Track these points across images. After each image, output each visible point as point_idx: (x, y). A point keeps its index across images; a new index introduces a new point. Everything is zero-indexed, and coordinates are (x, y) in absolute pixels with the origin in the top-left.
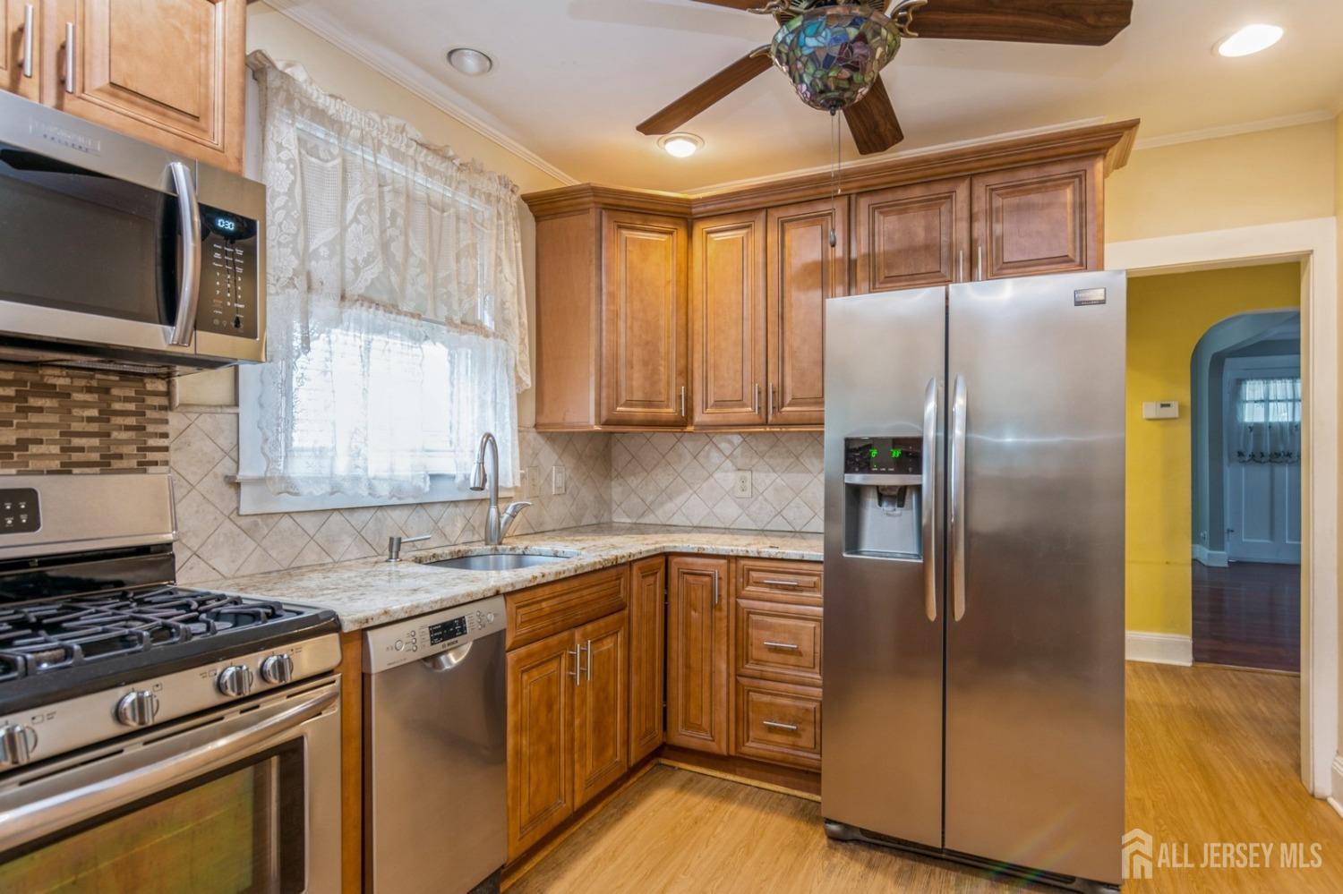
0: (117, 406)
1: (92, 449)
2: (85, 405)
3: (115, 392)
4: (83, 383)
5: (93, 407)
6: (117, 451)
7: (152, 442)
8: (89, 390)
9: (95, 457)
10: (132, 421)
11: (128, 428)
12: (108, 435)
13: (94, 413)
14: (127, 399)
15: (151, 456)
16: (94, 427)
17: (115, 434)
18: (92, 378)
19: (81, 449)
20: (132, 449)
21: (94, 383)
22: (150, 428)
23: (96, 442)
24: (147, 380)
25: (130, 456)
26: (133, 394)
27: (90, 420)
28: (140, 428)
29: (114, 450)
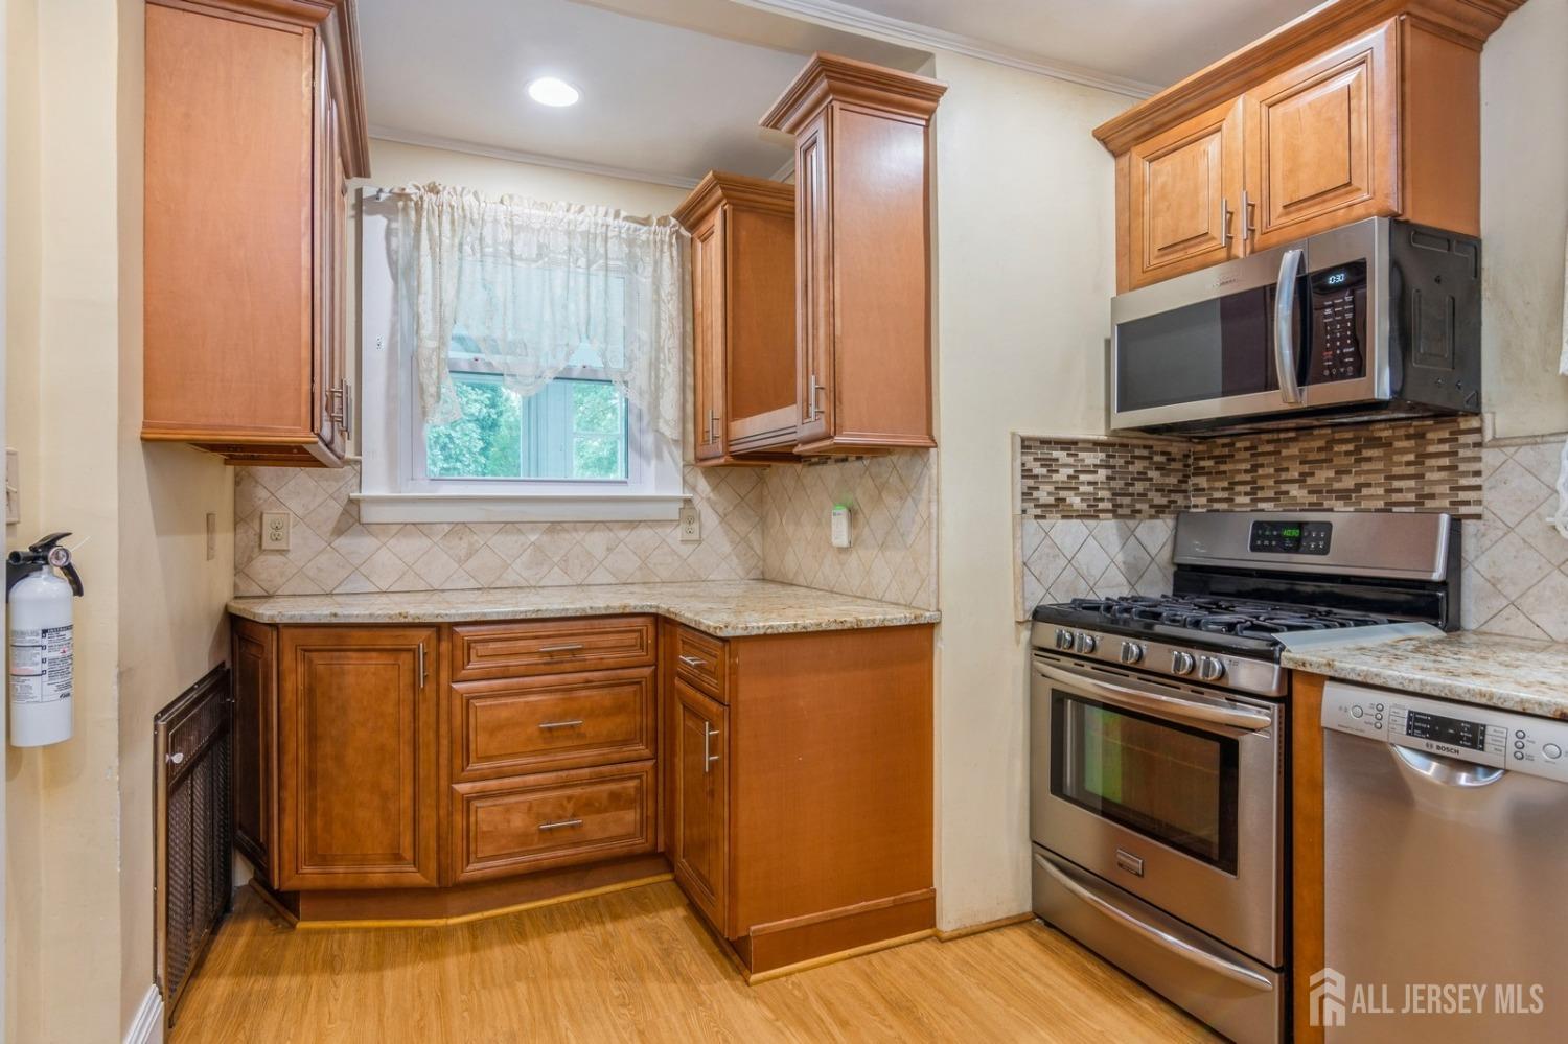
0: (1432, 449)
1: (1410, 490)
2: (1405, 451)
3: (1430, 435)
4: (1402, 432)
5: (1411, 452)
6: (1432, 492)
7: (1464, 482)
8: (1408, 437)
9: (1411, 497)
10: (1446, 461)
11: (1441, 469)
12: (1422, 476)
13: (1411, 457)
14: (1442, 441)
15: (1462, 496)
16: (1412, 470)
17: (1429, 476)
18: (1411, 426)
19: (1400, 491)
20: (1445, 489)
21: (1412, 431)
22: (1463, 467)
23: (1412, 483)
24: (1461, 419)
25: (1443, 496)
26: (1447, 436)
27: (1409, 464)
28: (1453, 468)
29: (1427, 490)
